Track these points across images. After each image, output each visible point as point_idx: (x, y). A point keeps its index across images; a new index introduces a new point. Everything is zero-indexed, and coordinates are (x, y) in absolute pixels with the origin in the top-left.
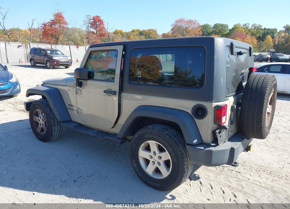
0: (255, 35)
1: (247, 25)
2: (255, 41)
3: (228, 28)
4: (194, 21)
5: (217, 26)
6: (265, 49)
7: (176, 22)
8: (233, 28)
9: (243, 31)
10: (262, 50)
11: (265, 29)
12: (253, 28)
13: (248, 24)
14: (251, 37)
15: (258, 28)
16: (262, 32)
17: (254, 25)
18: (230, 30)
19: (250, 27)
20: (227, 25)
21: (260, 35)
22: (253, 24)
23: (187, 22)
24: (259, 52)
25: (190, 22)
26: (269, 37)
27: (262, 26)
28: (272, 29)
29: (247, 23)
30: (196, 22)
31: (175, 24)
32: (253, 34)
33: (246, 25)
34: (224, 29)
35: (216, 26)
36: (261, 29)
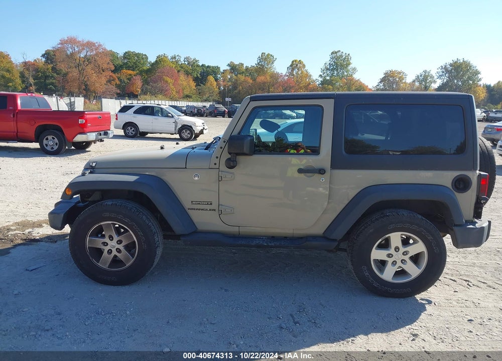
0: (191, 74)
1: (177, 58)
2: (193, 84)
3: (148, 61)
4: (96, 44)
5: (129, 55)
6: (209, 97)
7: (61, 44)
8: (156, 61)
9: (172, 67)
10: (205, 98)
11: (203, 65)
12: (186, 63)
13: (178, 56)
14: (186, 76)
15: (193, 64)
16: (200, 70)
17: (187, 59)
18: (153, 65)
19: (182, 61)
20: (145, 55)
21: (197, 75)
22: (185, 57)
23: (83, 45)
24: (202, 102)
25: (90, 45)
26: (211, 78)
27: (198, 60)
28: (213, 67)
29: (176, 55)
30: (100, 45)
31: (59, 46)
32: (187, 73)
33: (175, 58)
34: (142, 62)
35: (127, 55)
36: (198, 66)
